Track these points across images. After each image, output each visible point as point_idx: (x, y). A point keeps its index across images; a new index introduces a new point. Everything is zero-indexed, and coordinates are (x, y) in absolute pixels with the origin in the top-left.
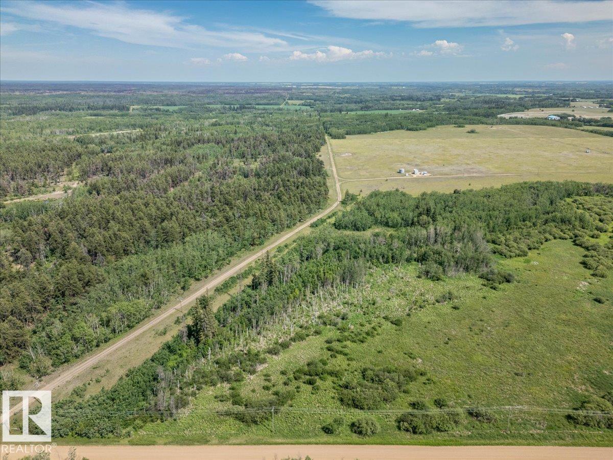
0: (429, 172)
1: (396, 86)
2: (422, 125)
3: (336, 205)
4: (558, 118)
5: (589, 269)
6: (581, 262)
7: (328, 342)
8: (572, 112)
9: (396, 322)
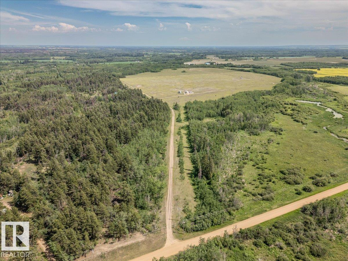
0: (193, 92)
1: (111, 48)
2: (158, 69)
3: (173, 111)
4: (209, 64)
5: (299, 122)
6: (294, 120)
7: (254, 166)
8: (212, 61)
9: (267, 153)
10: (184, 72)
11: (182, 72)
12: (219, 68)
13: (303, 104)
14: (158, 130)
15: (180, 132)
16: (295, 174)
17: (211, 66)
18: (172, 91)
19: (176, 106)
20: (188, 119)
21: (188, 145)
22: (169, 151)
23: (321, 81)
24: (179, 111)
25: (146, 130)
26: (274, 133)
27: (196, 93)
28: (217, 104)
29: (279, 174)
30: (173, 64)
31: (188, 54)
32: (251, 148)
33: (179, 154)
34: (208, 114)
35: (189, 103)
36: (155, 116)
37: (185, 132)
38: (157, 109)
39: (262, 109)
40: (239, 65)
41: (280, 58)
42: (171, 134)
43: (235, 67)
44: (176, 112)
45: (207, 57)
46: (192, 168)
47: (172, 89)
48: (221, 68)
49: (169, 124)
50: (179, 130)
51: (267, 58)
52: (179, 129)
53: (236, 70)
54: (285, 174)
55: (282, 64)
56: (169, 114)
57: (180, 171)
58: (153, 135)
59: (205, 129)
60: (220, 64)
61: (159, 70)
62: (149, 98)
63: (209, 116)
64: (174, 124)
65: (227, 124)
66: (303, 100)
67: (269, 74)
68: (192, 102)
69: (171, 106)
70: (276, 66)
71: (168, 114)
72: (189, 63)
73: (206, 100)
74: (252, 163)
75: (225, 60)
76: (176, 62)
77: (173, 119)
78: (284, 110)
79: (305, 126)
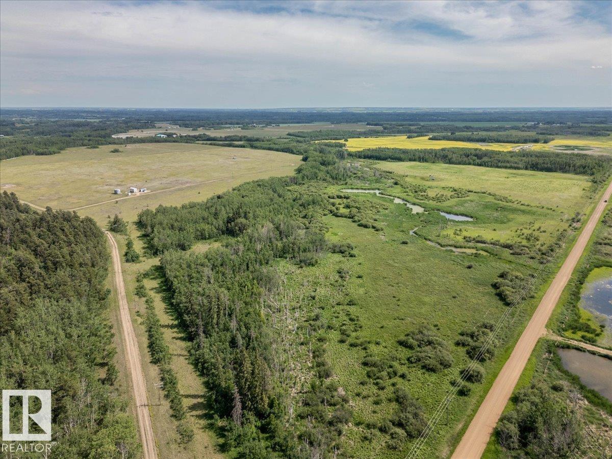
0: (147, 189)
2: (52, 149)
3: (109, 235)
4: (165, 136)
5: (369, 228)
6: (359, 225)
7: (342, 341)
8: (169, 132)
9: (351, 303)
10: (116, 151)
11: (112, 152)
12: (187, 143)
13: (357, 195)
14: (79, 295)
15: (142, 287)
16: (430, 343)
17: (169, 139)
18: (97, 192)
19: (115, 223)
20: (153, 250)
21: (172, 320)
22: (123, 351)
23: (360, 157)
24: (126, 235)
25: (41, 304)
26: (341, 255)
27: (155, 191)
28: (213, 210)
29: (400, 349)
30: (88, 138)
31: (115, 121)
32: (316, 298)
33: (156, 356)
34: (199, 233)
35: (147, 213)
36: (63, 257)
37: (155, 284)
38: (66, 236)
39: (297, 210)
40: (221, 137)
41: (281, 125)
42: (120, 297)
43: (214, 140)
44: (119, 236)
45: (155, 125)
46: (201, 390)
47: (97, 186)
48: (189, 143)
49: (106, 270)
50: (137, 284)
51: (262, 126)
52: (138, 281)
53: (218, 145)
54: (411, 347)
55: (289, 134)
56: (102, 245)
57: (171, 412)
58: (67, 315)
59: (207, 271)
60: (185, 136)
61: (56, 150)
62: (38, 211)
63: (202, 237)
64: (120, 268)
65: (248, 249)
66: (352, 188)
67: (277, 150)
68: (154, 211)
69: (102, 223)
70: (282, 137)
71: (100, 246)
72: (123, 136)
73: (183, 203)
74: (334, 335)
75: (193, 130)
76: (94, 133)
77: (116, 255)
78: (334, 208)
79: (381, 233)
